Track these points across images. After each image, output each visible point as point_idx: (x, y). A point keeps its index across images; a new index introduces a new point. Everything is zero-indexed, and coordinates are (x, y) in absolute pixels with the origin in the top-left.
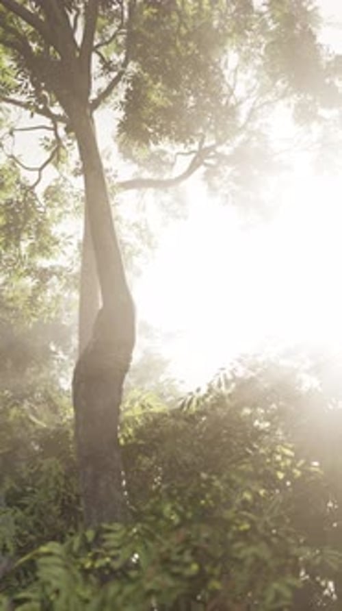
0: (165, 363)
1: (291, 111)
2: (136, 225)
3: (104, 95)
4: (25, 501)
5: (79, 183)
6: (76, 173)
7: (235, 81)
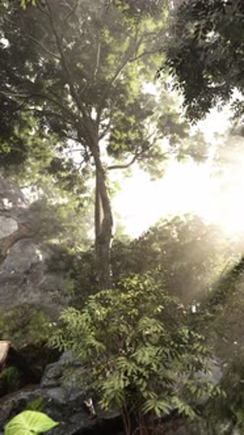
0: (124, 227)
1: (168, 140)
2: (114, 183)
3: (103, 135)
4: (78, 277)
5: (94, 168)
6: (93, 164)
7: (149, 128)
